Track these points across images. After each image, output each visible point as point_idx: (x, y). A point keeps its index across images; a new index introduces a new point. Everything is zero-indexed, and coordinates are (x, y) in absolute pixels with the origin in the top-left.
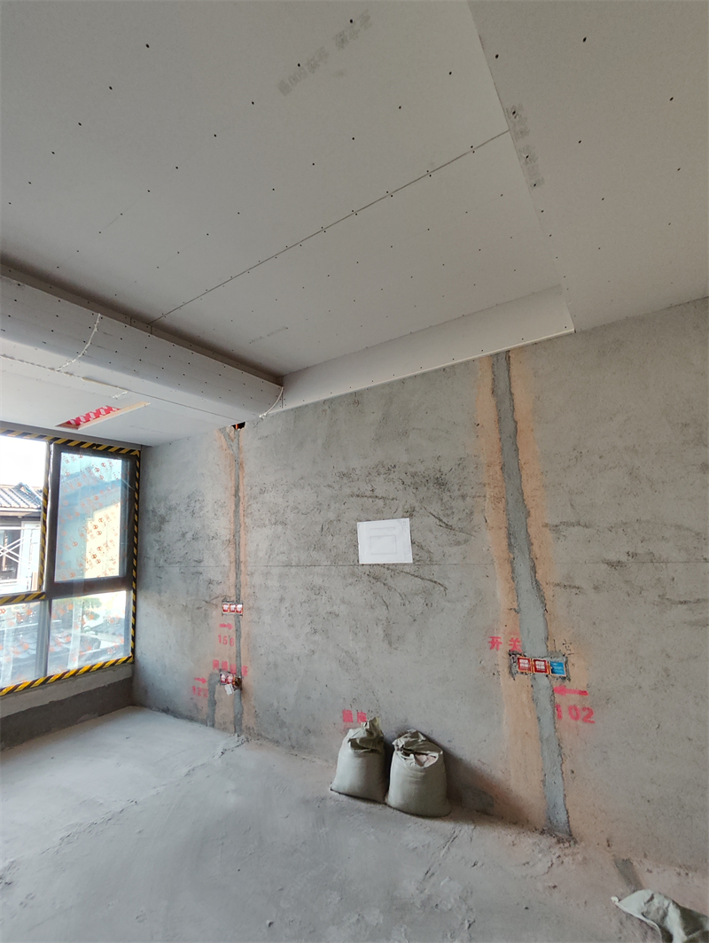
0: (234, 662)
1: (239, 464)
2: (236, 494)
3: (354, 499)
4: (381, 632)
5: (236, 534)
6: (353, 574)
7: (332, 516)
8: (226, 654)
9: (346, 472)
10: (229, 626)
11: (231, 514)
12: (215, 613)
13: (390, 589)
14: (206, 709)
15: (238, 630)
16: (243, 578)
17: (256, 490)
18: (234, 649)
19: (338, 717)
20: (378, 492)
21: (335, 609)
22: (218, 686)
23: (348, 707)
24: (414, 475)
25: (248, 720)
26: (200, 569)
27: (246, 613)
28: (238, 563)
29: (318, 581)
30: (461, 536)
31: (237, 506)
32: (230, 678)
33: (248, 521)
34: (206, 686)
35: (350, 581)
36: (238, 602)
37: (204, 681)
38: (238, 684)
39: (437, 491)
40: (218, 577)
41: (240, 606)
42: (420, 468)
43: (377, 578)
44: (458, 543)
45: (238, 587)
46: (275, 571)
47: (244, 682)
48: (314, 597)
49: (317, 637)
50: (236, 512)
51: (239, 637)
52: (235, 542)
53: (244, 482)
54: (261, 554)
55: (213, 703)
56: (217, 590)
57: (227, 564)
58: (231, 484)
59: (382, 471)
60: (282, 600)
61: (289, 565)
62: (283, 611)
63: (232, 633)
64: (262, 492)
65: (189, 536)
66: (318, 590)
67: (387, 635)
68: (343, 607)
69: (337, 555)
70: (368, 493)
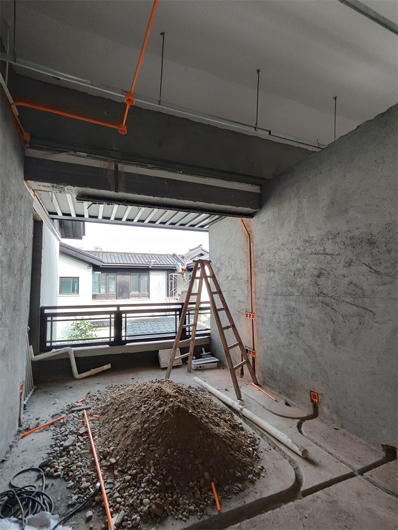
2: (250, 256)
3: (313, 256)
4: (330, 338)
6: (312, 302)
7: (300, 266)
8: (248, 339)
9: (307, 239)
12: (242, 317)
13: (335, 312)
16: (254, 300)
18: (252, 337)
20: (328, 251)
21: (302, 320)
24: (352, 238)
25: (259, 374)
26: (235, 295)
27: (256, 319)
29: (293, 304)
30: (387, 279)
31: (251, 261)
33: (256, 270)
35: (311, 305)
39: (368, 248)
40: (244, 299)
42: (357, 233)
43: (327, 305)
44: (385, 284)
46: (270, 297)
47: (257, 354)
48: (290, 313)
49: (292, 336)
53: (254, 249)
54: (263, 288)
56: (243, 306)
57: (246, 292)
58: (248, 250)
59: (330, 237)
60: (274, 313)
61: (277, 294)
62: (275, 319)
64: (262, 254)
66: (292, 310)
67: (333, 340)
68: (307, 320)
69: (303, 290)
70: (321, 252)
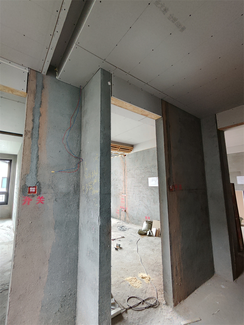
0: (124, 207)
1: (125, 164)
2: (124, 171)
3: (148, 173)
4: (153, 201)
5: (125, 179)
6: (147, 189)
7: (143, 176)
8: (123, 205)
9: (146, 167)
10: (123, 199)
11: (124, 175)
12: (120, 196)
13: (154, 192)
14: (119, 216)
15: (125, 200)
16: (126, 189)
17: (129, 170)
18: (124, 204)
19: (144, 218)
20: (153, 171)
22: (121, 212)
23: (146, 216)
25: (127, 219)
26: (117, 187)
27: (127, 196)
28: (125, 186)
29: (141, 190)
31: (125, 173)
32: (124, 210)
33: (127, 177)
34: (119, 212)
35: (147, 190)
36: (125, 194)
37: (118, 211)
38: (125, 211)
40: (121, 189)
41: (125, 195)
43: (152, 190)
45: (125, 191)
46: (132, 188)
47: (126, 211)
48: (140, 193)
49: (141, 202)
50: (125, 175)
51: (125, 202)
52: (124, 181)
53: (126, 168)
54: (129, 184)
55: (120, 215)
56: (121, 191)
57: (123, 186)
58: (123, 169)
59: (153, 167)
60: (134, 194)
61: (135, 186)
62: (134, 196)
63: (124, 200)
64: (130, 170)
65: (115, 180)
66: (141, 192)
67: (154, 201)
68: (145, 195)
69: (144, 184)
70: (150, 171)
